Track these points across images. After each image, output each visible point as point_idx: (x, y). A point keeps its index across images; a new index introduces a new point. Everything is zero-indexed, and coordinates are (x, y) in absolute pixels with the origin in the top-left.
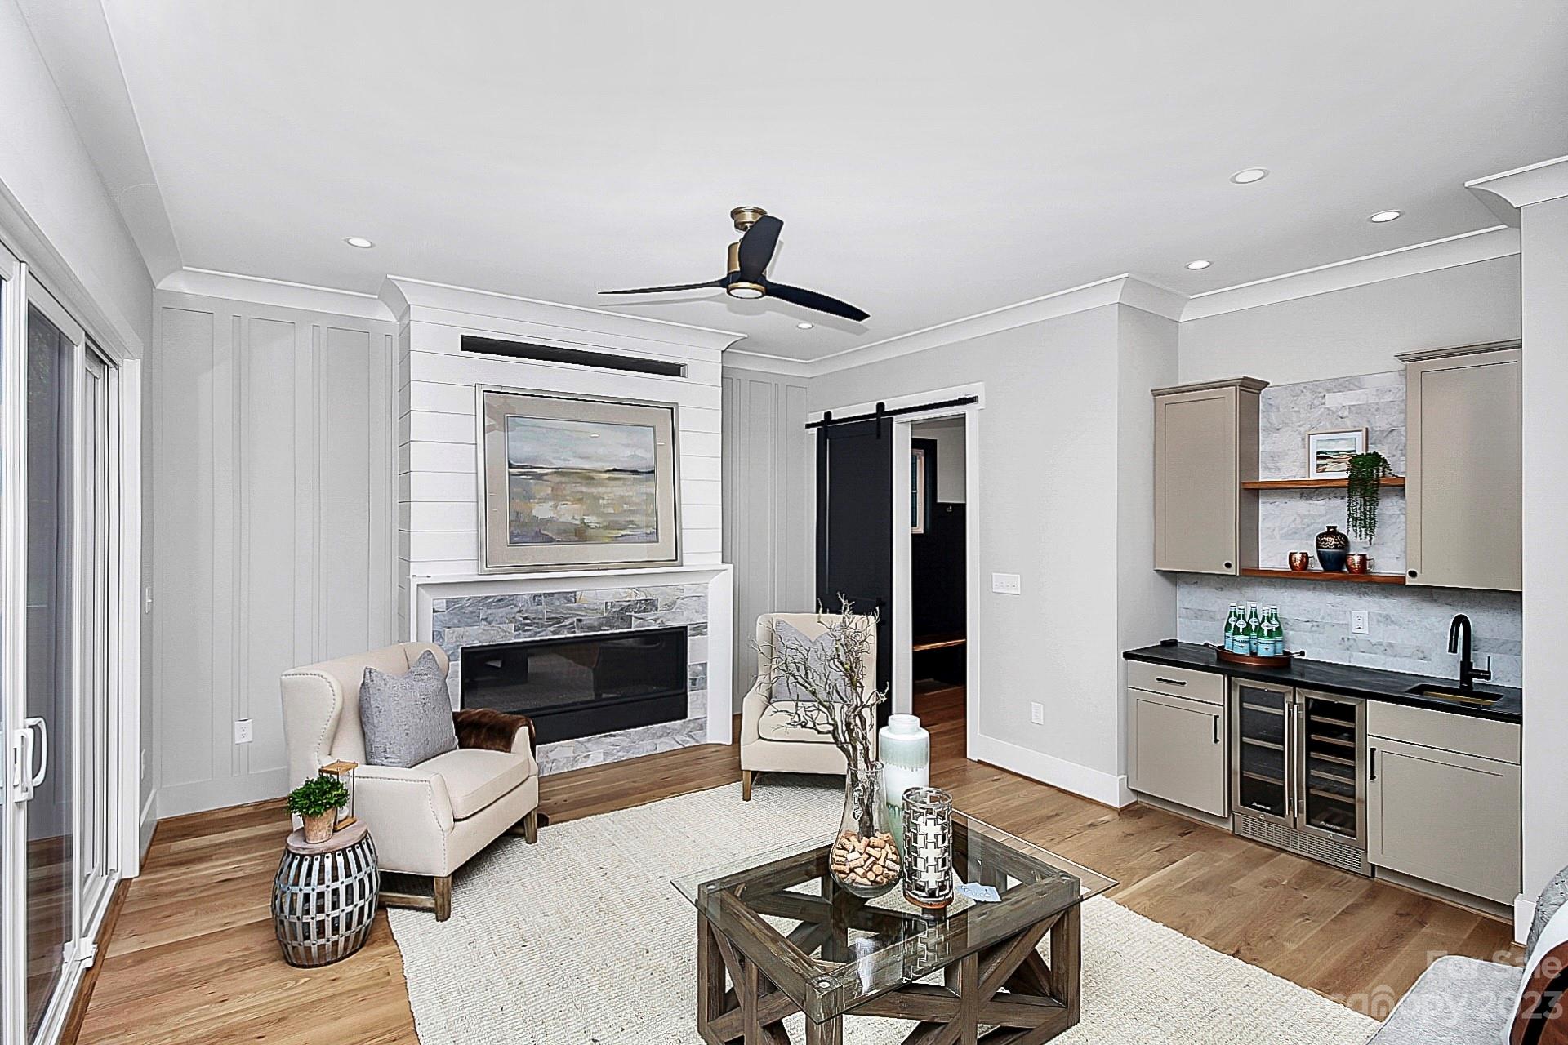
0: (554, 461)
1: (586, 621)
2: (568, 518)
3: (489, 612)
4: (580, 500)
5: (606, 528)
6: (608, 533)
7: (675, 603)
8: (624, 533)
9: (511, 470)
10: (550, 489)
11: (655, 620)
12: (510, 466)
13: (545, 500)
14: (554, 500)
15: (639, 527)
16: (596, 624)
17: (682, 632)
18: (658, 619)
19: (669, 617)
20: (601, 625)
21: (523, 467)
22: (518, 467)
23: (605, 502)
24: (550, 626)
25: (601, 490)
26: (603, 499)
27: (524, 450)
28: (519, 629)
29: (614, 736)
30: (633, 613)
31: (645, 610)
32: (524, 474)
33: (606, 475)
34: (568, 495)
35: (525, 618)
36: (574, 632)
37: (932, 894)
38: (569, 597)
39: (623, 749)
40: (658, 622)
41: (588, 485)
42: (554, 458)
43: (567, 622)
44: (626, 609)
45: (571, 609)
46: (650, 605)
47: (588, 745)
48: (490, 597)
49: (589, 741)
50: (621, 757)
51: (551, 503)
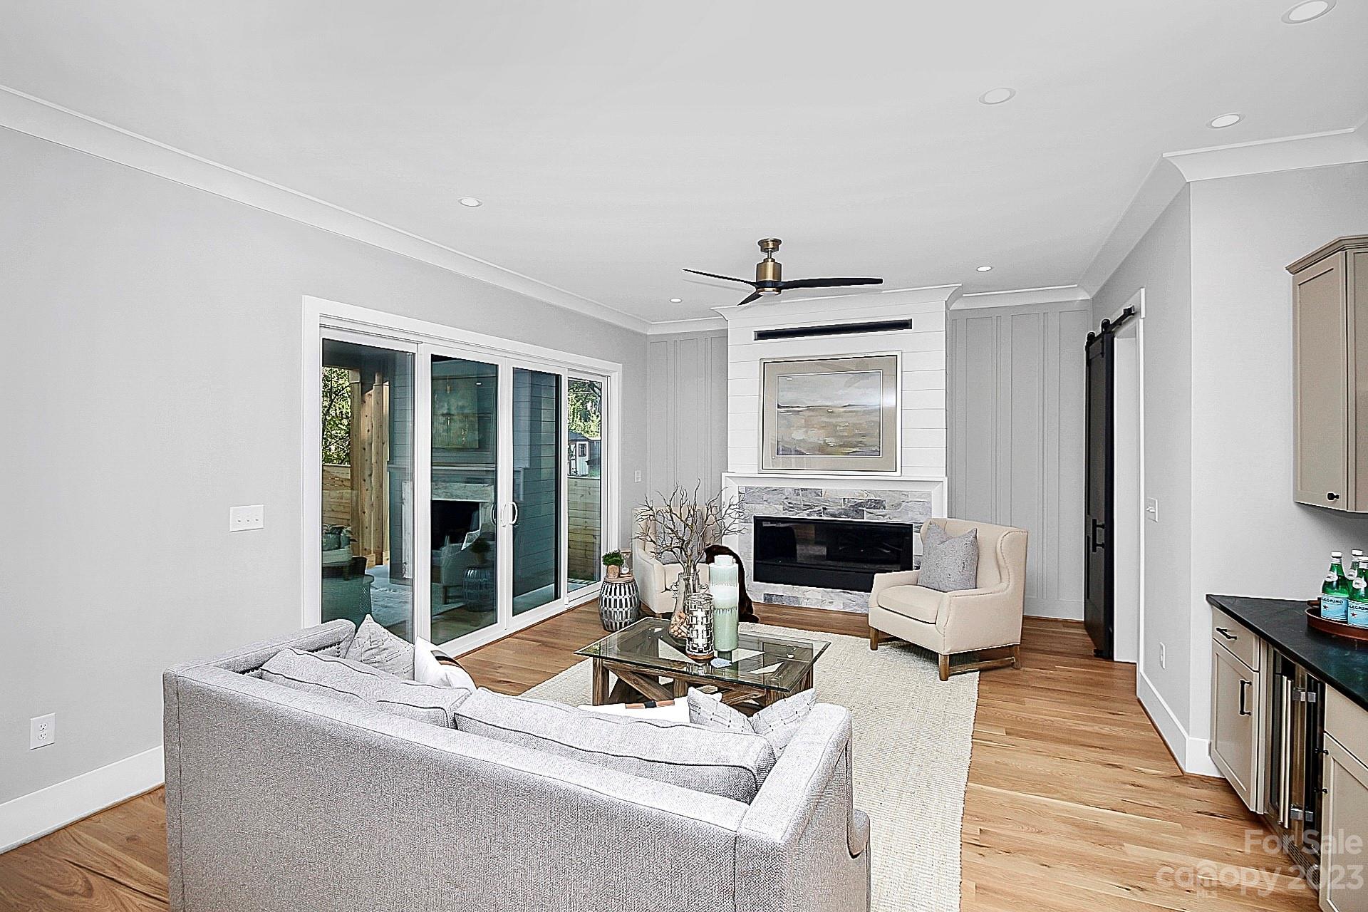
0: (806, 402)
1: (830, 510)
2: (814, 439)
3: (768, 497)
4: (823, 427)
5: (841, 446)
6: (841, 450)
7: (900, 505)
8: (854, 450)
9: (779, 409)
10: (803, 420)
11: (883, 516)
12: (779, 407)
13: (801, 427)
14: (805, 427)
15: (866, 446)
16: (837, 513)
17: (909, 528)
18: (886, 515)
19: (896, 515)
20: (841, 514)
21: (787, 407)
22: (784, 407)
23: (841, 428)
24: (805, 510)
25: (839, 420)
26: (840, 426)
27: (788, 397)
28: (786, 509)
29: (851, 594)
30: (865, 509)
31: (875, 508)
32: (787, 411)
33: (843, 409)
34: (816, 424)
35: (789, 503)
36: (821, 516)
37: (701, 652)
38: (818, 493)
39: (857, 605)
40: (885, 517)
41: (830, 417)
42: (807, 400)
43: (816, 509)
44: (860, 505)
45: (818, 500)
46: (878, 504)
47: (832, 595)
48: (769, 488)
49: (832, 592)
50: (856, 610)
51: (804, 429)
